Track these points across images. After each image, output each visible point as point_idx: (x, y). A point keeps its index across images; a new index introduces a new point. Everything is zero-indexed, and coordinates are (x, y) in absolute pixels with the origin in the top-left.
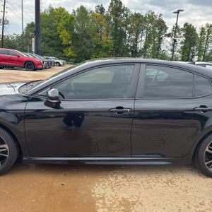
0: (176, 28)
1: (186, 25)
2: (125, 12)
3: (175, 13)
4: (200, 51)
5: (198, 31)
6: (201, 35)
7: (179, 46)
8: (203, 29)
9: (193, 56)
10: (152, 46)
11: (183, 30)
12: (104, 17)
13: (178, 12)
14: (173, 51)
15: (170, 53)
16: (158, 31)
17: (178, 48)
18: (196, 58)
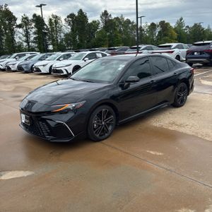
0: (25, 19)
1: (34, 15)
4: (53, 40)
6: (50, 25)
7: (32, 37)
8: (50, 20)
9: (47, 46)
10: (5, 38)
13: (41, 6)
14: (27, 41)
16: (7, 22)
17: (32, 39)
18: (51, 47)
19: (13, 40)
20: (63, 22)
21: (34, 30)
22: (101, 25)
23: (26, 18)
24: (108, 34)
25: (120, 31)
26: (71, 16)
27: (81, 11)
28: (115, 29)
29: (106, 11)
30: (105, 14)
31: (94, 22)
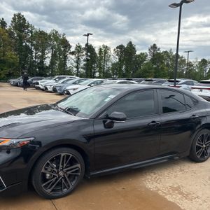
2: (30, 29)
3: (85, 35)
4: (100, 68)
5: (97, 51)
6: (100, 54)
7: (82, 64)
8: (101, 49)
9: (95, 72)
11: (85, 49)
12: (7, 31)
13: (88, 35)
14: (77, 67)
15: (75, 69)
16: (62, 49)
17: (82, 65)
18: (97, 74)
19: (65, 64)
20: (112, 52)
21: (84, 57)
22: (149, 58)
23: (79, 47)
24: (154, 66)
25: (168, 65)
26: (121, 47)
27: (130, 43)
28: (162, 63)
29: (155, 45)
30: (154, 47)
31: (142, 54)
